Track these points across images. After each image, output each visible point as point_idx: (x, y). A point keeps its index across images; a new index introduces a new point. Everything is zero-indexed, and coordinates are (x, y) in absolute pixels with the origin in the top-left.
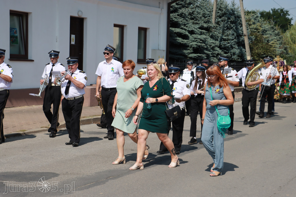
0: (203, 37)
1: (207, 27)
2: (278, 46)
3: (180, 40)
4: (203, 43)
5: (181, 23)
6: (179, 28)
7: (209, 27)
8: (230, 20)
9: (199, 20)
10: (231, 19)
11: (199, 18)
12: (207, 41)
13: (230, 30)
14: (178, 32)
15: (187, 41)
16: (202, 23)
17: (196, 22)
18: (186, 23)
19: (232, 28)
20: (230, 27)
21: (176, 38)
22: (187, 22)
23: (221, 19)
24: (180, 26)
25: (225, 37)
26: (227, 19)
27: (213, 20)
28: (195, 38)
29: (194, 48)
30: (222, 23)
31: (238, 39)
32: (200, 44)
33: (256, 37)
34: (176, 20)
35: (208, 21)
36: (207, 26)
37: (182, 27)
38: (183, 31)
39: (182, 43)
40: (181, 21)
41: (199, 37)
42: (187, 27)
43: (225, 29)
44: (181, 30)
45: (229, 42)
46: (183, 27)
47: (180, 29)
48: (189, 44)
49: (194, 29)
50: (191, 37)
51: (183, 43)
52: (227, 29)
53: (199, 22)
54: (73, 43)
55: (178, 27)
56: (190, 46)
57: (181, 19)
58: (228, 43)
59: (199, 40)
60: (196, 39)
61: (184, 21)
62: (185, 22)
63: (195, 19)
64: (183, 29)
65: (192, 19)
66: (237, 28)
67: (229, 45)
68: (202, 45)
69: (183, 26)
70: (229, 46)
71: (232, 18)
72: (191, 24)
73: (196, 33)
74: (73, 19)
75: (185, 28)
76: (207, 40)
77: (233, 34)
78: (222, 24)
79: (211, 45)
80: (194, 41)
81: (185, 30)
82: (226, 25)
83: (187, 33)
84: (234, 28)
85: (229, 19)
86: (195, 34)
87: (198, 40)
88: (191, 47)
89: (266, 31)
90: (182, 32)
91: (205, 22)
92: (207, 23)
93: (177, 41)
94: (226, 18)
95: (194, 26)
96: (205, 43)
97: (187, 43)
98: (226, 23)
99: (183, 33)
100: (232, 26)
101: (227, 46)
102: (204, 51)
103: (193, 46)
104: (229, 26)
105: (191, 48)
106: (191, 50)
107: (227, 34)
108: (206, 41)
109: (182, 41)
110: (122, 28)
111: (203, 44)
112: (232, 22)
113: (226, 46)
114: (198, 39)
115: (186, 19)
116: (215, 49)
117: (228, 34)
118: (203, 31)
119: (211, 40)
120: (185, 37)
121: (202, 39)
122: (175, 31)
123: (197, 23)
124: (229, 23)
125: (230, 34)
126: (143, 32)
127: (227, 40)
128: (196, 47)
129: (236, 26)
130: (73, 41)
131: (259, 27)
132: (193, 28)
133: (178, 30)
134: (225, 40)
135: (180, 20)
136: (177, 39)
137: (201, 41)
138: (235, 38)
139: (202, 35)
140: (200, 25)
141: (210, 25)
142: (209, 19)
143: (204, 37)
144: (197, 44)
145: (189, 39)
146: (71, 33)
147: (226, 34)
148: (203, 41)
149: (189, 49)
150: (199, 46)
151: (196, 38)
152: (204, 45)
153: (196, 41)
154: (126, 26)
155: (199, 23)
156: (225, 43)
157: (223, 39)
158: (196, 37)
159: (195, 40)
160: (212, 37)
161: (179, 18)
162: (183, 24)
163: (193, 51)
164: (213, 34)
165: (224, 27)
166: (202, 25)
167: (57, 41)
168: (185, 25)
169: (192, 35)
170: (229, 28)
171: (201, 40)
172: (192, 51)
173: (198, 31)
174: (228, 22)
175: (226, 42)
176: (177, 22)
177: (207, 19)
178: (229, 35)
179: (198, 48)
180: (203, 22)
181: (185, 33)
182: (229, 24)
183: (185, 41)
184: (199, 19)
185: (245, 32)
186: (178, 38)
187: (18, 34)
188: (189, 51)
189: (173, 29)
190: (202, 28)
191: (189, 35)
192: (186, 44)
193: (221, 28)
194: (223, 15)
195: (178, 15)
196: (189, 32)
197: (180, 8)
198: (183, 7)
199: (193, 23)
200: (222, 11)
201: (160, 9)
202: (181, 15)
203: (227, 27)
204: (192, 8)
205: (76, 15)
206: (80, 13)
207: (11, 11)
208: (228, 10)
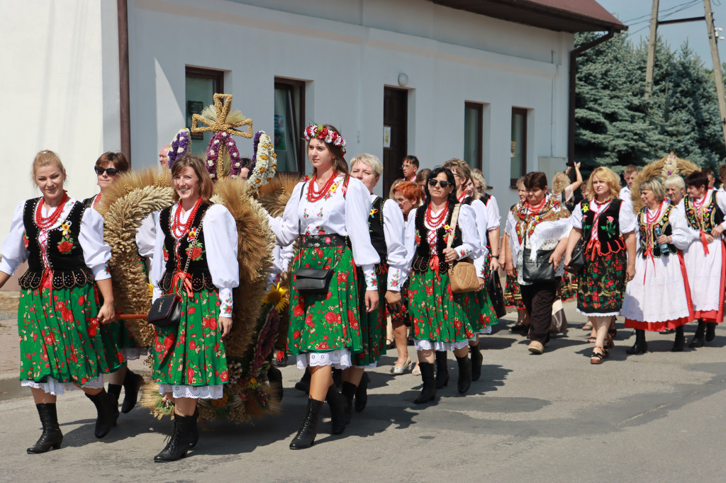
0: (640, 126)
1: (640, 105)
3: (587, 135)
4: (639, 141)
5: (588, 96)
6: (584, 108)
7: (644, 105)
8: (680, 89)
9: (620, 89)
10: (682, 85)
11: (620, 85)
12: (647, 136)
13: (681, 111)
14: (582, 118)
15: (603, 136)
16: (628, 97)
17: (614, 93)
18: (598, 97)
19: (685, 107)
20: (681, 105)
21: (578, 131)
22: (600, 94)
23: (658, 87)
24: (587, 104)
25: (670, 129)
26: (673, 87)
27: (648, 89)
28: (622, 131)
29: (619, 152)
30: (662, 94)
31: (701, 131)
32: (632, 143)
34: (577, 90)
35: (640, 90)
36: (640, 103)
37: (589, 106)
38: (593, 115)
39: (593, 141)
40: (587, 93)
41: (631, 127)
42: (600, 104)
43: (671, 109)
44: (589, 112)
45: (680, 138)
46: (592, 106)
47: (585, 110)
48: (608, 143)
49: (617, 110)
50: (611, 128)
51: (594, 143)
52: (674, 109)
53: (621, 94)
54: (388, 145)
55: (582, 107)
56: (610, 149)
57: (587, 88)
58: (679, 141)
59: (630, 135)
60: (624, 133)
61: (593, 92)
62: (595, 95)
63: (611, 88)
64: (592, 111)
65: (606, 87)
66: (696, 107)
67: (680, 145)
68: (640, 146)
69: (591, 103)
70: (681, 147)
71: (685, 85)
72: (606, 99)
73: (620, 118)
74: (388, 90)
75: (596, 107)
76: (648, 134)
77: (688, 122)
78: (662, 99)
79: (657, 145)
80: (618, 137)
81: (597, 111)
82: (672, 101)
83: (603, 120)
84: (690, 106)
85: (677, 85)
86: (621, 121)
87: (628, 133)
88: (613, 151)
90: (591, 117)
91: (635, 95)
92: (639, 96)
93: (581, 137)
94: (671, 85)
95: (616, 104)
96: (644, 142)
97: (603, 141)
98: (672, 96)
99: (593, 120)
100: (685, 101)
101: (677, 147)
102: (642, 160)
103: (618, 149)
104: (677, 102)
105: (614, 154)
106: (613, 157)
107: (676, 121)
108: (644, 136)
109: (592, 138)
110: (475, 111)
111: (641, 144)
112: (685, 94)
113: (675, 147)
114: (629, 131)
115: (597, 88)
116: (658, 155)
117: (679, 120)
118: (637, 114)
119: (654, 133)
120: (598, 128)
121: (638, 132)
122: (576, 115)
123: (618, 97)
124: (678, 95)
125: (681, 120)
126: (520, 115)
127: (676, 135)
128: (626, 150)
129: (695, 101)
130: (387, 141)
132: (613, 106)
133: (581, 113)
134: (671, 134)
135: (584, 89)
136: (581, 134)
137: (636, 137)
138: (693, 130)
139: (635, 122)
140: (624, 100)
142: (644, 86)
143: (643, 128)
144: (628, 142)
145: (608, 133)
146: (386, 124)
147: (672, 121)
148: (640, 137)
149: (608, 156)
150: (633, 148)
151: (624, 131)
152: (644, 144)
153: (623, 137)
154: (487, 104)
155: (623, 96)
156: (672, 142)
157: (667, 132)
158: (624, 128)
159: (622, 134)
161: (582, 86)
162: (592, 99)
163: (618, 160)
164: (653, 120)
165: (667, 104)
166: (629, 99)
167: (358, 142)
168: (595, 101)
169: (614, 123)
170: (677, 108)
171: (636, 134)
172: (616, 160)
173: (626, 115)
174: (676, 93)
175: (675, 138)
176: (579, 94)
177: (637, 86)
178: (679, 124)
179: (630, 153)
180: (630, 93)
181: (599, 120)
182: (677, 98)
183: (600, 138)
184: (621, 87)
186: (584, 132)
187: (283, 129)
188: (608, 160)
189: (577, 110)
190: (631, 107)
191: (607, 123)
192: (602, 143)
193: (659, 107)
194: (664, 77)
195: (580, 79)
196: (607, 116)
197: (583, 64)
198: (589, 60)
199: (612, 98)
200: (661, 67)
201: (554, 66)
202: (588, 79)
203: (674, 104)
204: (605, 63)
205: (394, 84)
206: (403, 79)
207: (276, 79)
208: (674, 66)
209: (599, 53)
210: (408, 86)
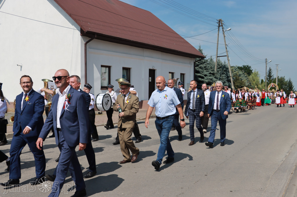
0: (211, 77)
2: (247, 82)
3: (200, 79)
11: (209, 69)
16: (210, 71)
19: (224, 73)
23: (219, 69)
25: (221, 78)
27: (215, 70)
31: (228, 78)
32: (209, 81)
33: (236, 78)
34: (198, 70)
38: (201, 75)
41: (209, 77)
50: (205, 78)
54: (150, 81)
58: (223, 80)
59: (209, 79)
65: (205, 69)
66: (227, 74)
71: (225, 69)
73: (207, 76)
74: (150, 70)
77: (225, 76)
78: (220, 72)
80: (207, 79)
81: (203, 74)
83: (203, 76)
84: (226, 73)
85: (223, 69)
89: (241, 75)
91: (212, 71)
98: (222, 71)
100: (225, 72)
108: (212, 79)
110: (173, 74)
111: (211, 81)
112: (224, 71)
115: (203, 70)
118: (211, 75)
119: (215, 79)
120: (203, 78)
123: (208, 71)
126: (182, 75)
129: (227, 72)
131: (237, 73)
132: (206, 73)
133: (199, 74)
135: (200, 70)
138: (226, 78)
141: (214, 72)
146: (150, 76)
147: (222, 76)
154: (175, 73)
160: (215, 77)
165: (221, 73)
167: (143, 80)
168: (202, 72)
170: (223, 74)
171: (210, 79)
173: (209, 75)
176: (198, 71)
177: (212, 69)
179: (209, 83)
183: (203, 79)
185: (231, 75)
186: (199, 78)
187: (126, 78)
189: (197, 74)
190: (210, 73)
191: (204, 77)
192: (203, 81)
194: (220, 67)
195: (199, 68)
196: (204, 75)
197: (200, 65)
198: (201, 64)
199: (206, 71)
200: (220, 66)
201: (190, 65)
202: (200, 68)
203: (222, 73)
204: (205, 65)
205: (151, 68)
206: (153, 67)
207: (123, 67)
208: (222, 65)
209: (204, 62)
210: (155, 69)
